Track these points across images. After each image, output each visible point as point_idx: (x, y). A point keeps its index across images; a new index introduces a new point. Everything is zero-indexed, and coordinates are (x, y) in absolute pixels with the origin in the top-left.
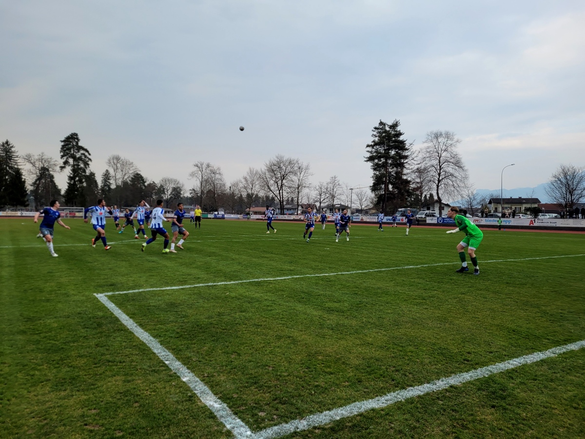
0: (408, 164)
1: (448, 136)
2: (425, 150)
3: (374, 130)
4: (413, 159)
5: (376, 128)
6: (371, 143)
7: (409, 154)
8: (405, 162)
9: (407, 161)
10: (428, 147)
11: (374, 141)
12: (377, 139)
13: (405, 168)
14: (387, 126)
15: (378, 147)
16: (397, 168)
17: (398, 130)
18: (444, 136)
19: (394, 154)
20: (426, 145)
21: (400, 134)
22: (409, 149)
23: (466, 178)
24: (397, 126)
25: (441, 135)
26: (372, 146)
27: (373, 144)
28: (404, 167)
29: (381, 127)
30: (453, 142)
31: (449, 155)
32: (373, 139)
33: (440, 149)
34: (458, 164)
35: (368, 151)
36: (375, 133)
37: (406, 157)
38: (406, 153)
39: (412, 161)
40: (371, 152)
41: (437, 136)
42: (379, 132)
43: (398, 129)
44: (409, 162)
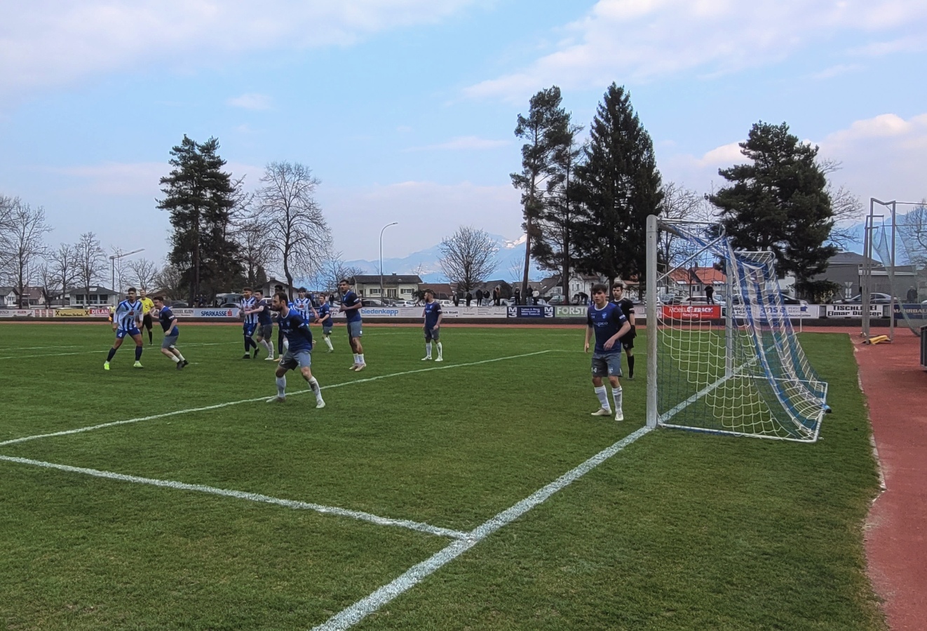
0: (235, 216)
1: (300, 172)
2: (264, 194)
3: (174, 152)
4: (243, 208)
5: (177, 149)
6: (169, 177)
7: (235, 198)
8: (229, 212)
9: (232, 210)
10: (269, 189)
11: (174, 173)
12: (179, 170)
13: (230, 222)
14: (196, 147)
15: (181, 183)
16: (215, 222)
17: (216, 156)
18: (293, 171)
19: (211, 198)
20: (266, 185)
21: (220, 163)
22: (235, 190)
23: (328, 242)
24: (214, 149)
25: (289, 168)
26: (172, 182)
27: (172, 177)
28: (227, 221)
29: (186, 148)
30: (309, 182)
31: (301, 204)
32: (173, 168)
33: (287, 193)
34: (316, 219)
35: (164, 191)
36: (176, 158)
37: (230, 204)
38: (230, 197)
39: (241, 211)
40: (169, 193)
41: (283, 170)
42: (184, 158)
43: (217, 153)
44: (236, 213)
